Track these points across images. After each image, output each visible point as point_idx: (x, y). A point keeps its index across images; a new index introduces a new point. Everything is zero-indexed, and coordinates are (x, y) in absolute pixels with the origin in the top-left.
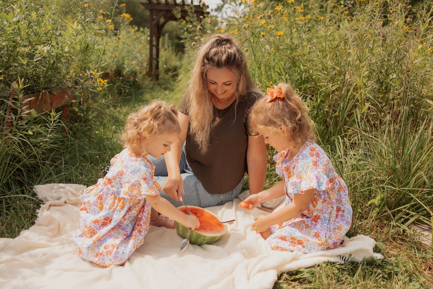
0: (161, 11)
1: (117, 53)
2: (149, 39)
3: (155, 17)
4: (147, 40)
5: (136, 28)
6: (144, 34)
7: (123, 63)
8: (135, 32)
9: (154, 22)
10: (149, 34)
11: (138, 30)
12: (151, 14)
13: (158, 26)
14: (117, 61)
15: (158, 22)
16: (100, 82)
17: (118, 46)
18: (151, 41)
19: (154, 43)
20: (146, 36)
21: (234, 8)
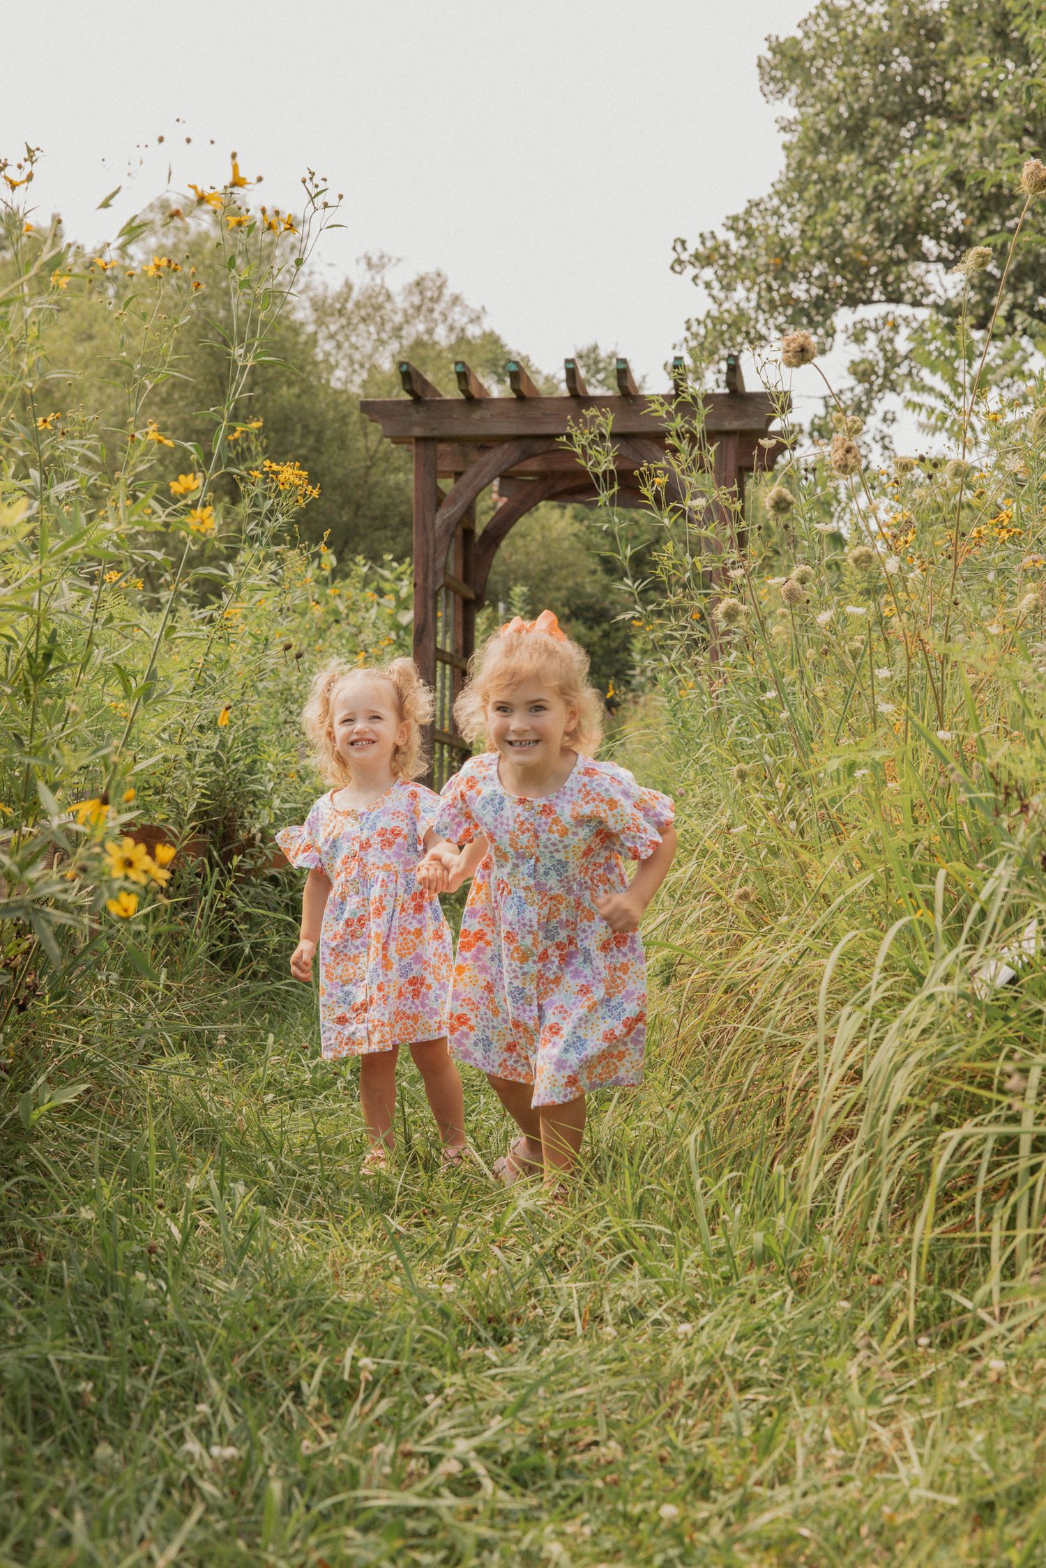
0: (484, 444)
1: (216, 706)
2: (407, 617)
3: (447, 484)
4: (397, 627)
5: (330, 560)
6: (381, 593)
7: (251, 770)
8: (323, 582)
9: (447, 513)
10: (406, 588)
11: (340, 573)
12: (428, 471)
13: (468, 533)
14: (216, 759)
15: (469, 511)
16: (129, 864)
17: (224, 664)
18: (422, 631)
19: (445, 641)
20: (389, 601)
21: (940, 406)
